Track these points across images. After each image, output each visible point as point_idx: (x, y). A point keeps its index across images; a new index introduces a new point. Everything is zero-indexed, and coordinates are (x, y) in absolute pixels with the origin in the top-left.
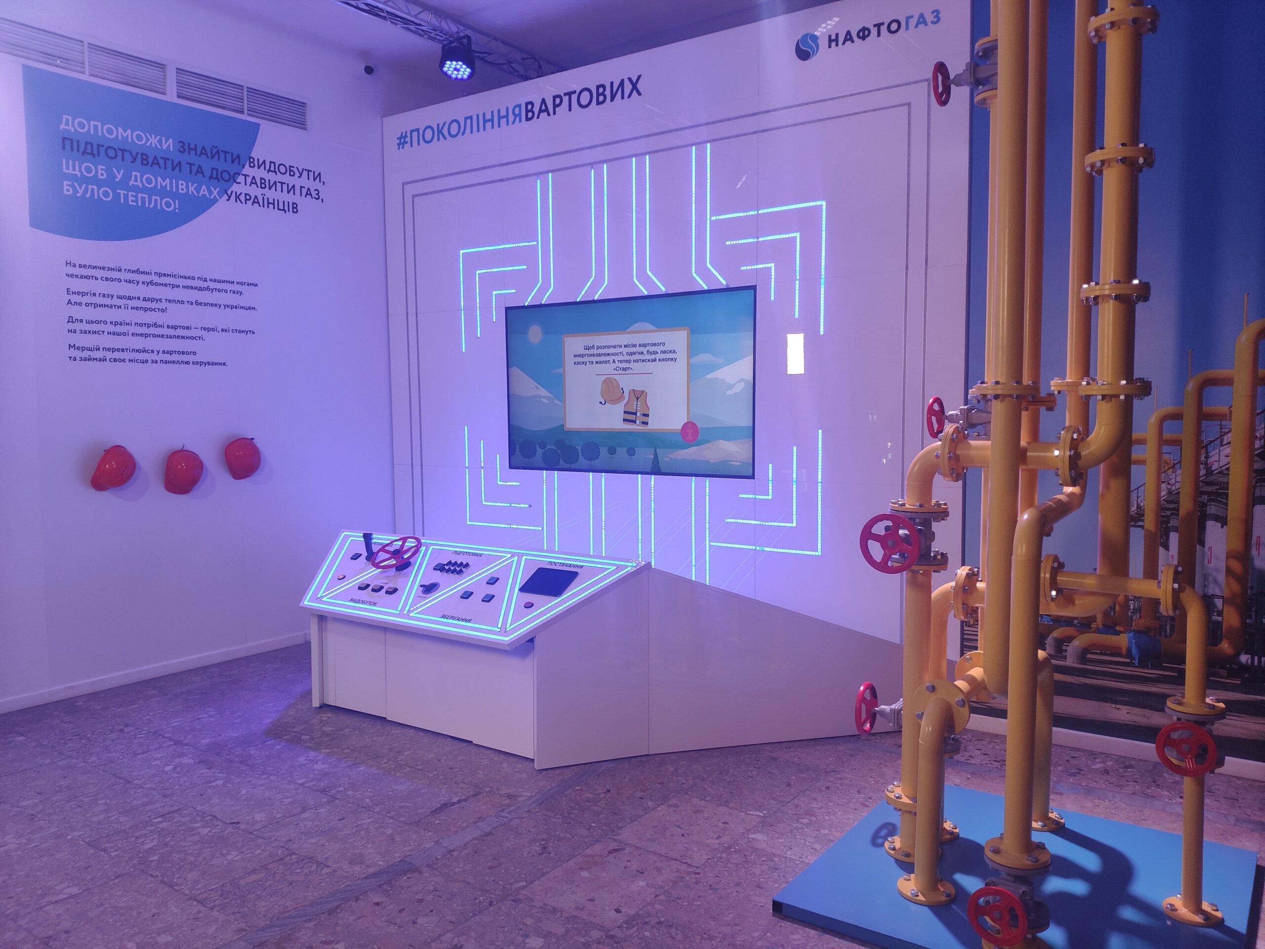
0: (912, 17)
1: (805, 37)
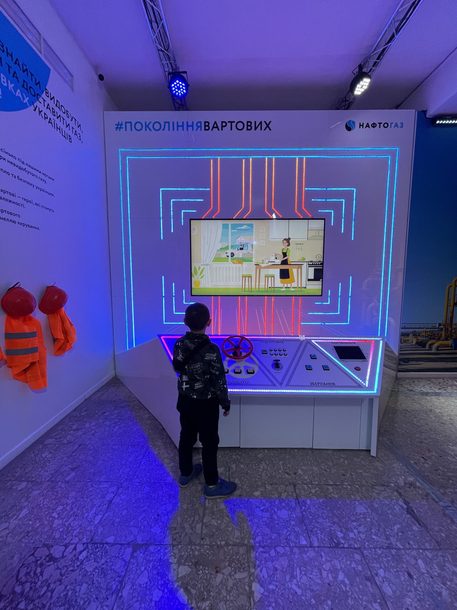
0: (393, 123)
1: (350, 121)
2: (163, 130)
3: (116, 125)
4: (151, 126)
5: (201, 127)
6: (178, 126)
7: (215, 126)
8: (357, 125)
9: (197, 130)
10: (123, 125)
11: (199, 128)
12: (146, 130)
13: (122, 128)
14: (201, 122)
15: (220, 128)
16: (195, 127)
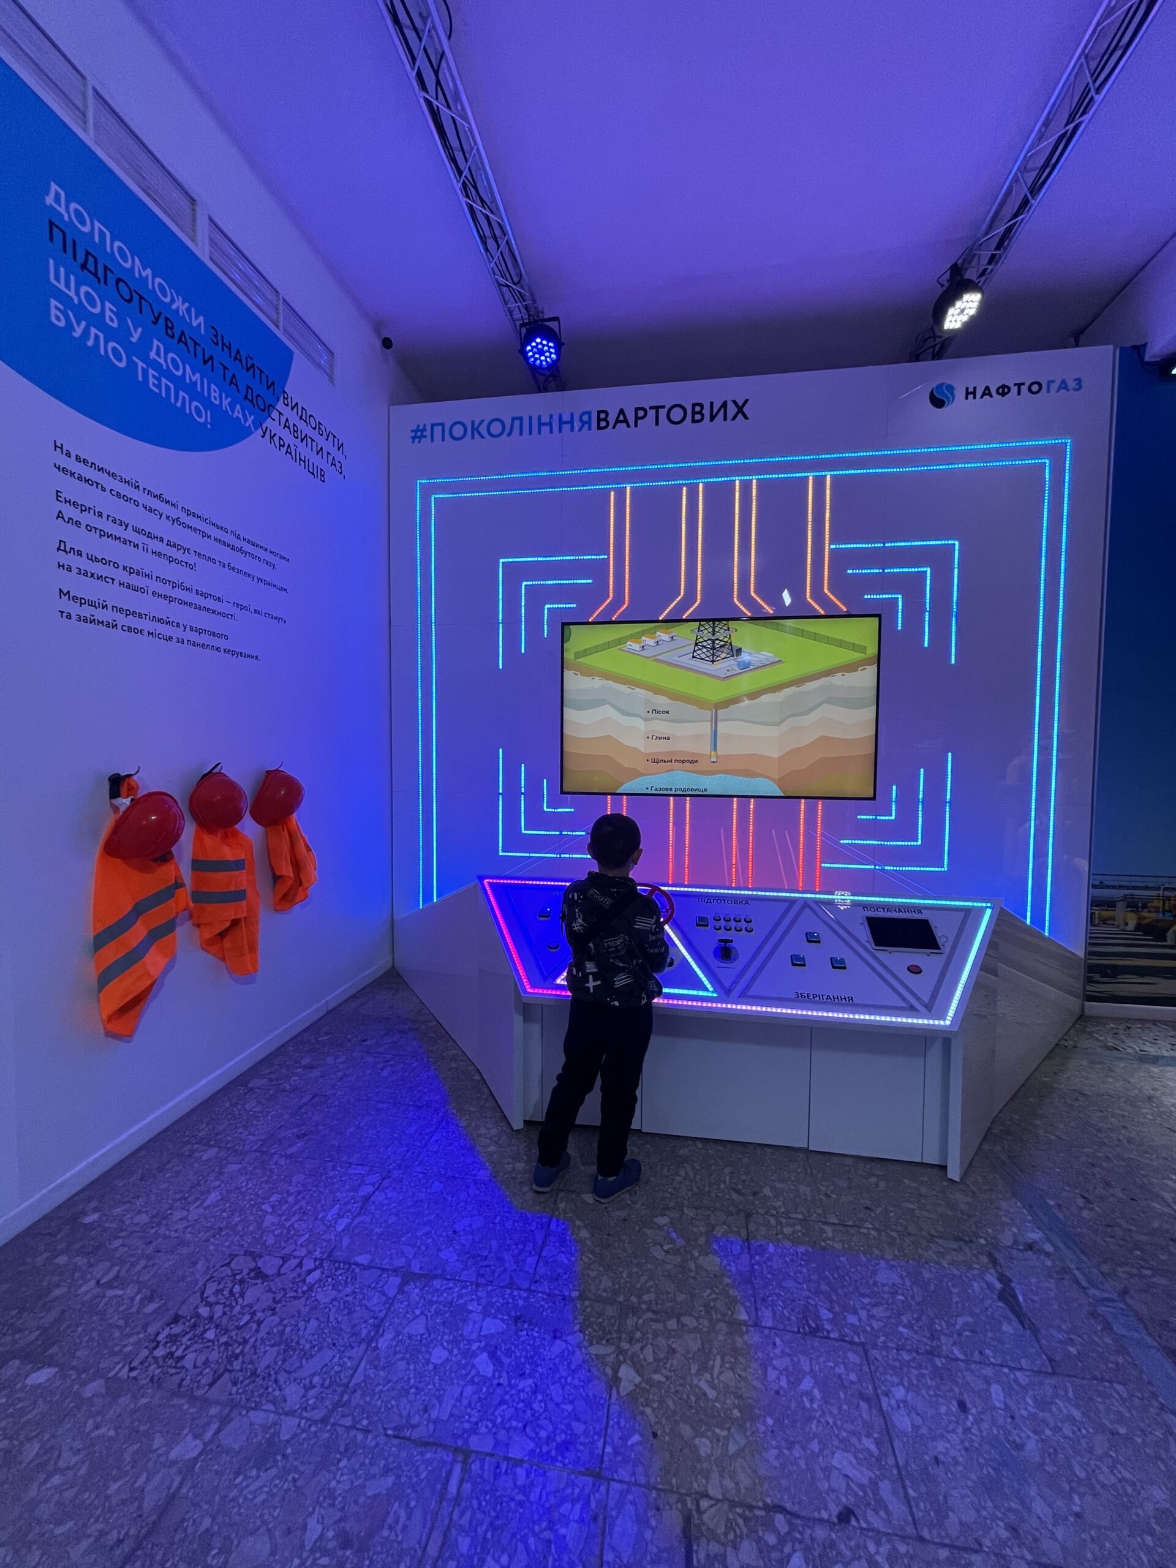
0: (1053, 381)
1: (940, 386)
2: (509, 434)
3: (412, 431)
4: (483, 429)
5: (589, 422)
6: (540, 424)
7: (621, 418)
8: (960, 394)
9: (580, 430)
10: (426, 430)
11: (586, 426)
12: (473, 437)
13: (425, 437)
14: (589, 413)
15: (632, 423)
16: (577, 426)
